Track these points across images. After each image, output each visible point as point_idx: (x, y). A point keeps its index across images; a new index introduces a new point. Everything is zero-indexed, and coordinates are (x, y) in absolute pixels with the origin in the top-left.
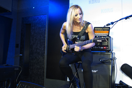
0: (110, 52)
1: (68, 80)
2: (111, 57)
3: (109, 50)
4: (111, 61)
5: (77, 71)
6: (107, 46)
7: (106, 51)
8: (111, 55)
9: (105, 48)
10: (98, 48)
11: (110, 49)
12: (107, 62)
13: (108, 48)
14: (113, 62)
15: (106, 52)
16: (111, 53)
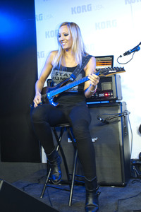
0: (117, 101)
2: (119, 112)
3: (115, 97)
4: (120, 118)
5: (59, 143)
6: (111, 91)
7: (109, 100)
8: (119, 107)
9: (106, 95)
10: (95, 96)
11: (117, 97)
13: (113, 95)
14: (123, 121)
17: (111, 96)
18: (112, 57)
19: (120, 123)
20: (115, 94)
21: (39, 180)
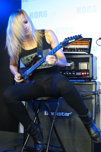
0: (92, 81)
1: (22, 130)
2: (94, 90)
3: (91, 77)
4: (94, 96)
5: (37, 115)
6: (87, 71)
7: (85, 79)
8: (94, 86)
9: (83, 74)
10: (72, 74)
11: (93, 77)
12: (88, 99)
13: (89, 75)
14: (97, 99)
15: (86, 81)
16: (94, 83)
17: (87, 75)
18: (91, 39)
19: (94, 101)
20: (91, 74)
21: (15, 147)
